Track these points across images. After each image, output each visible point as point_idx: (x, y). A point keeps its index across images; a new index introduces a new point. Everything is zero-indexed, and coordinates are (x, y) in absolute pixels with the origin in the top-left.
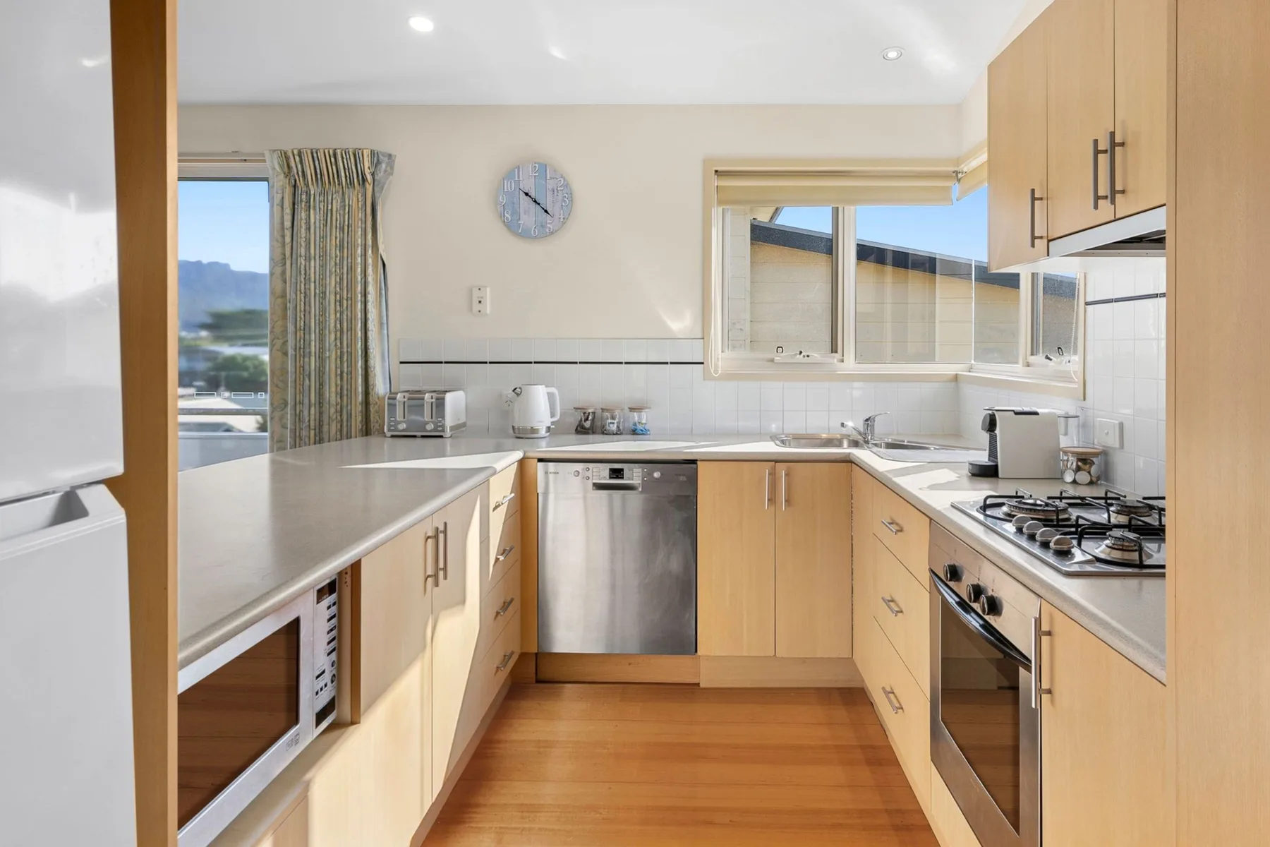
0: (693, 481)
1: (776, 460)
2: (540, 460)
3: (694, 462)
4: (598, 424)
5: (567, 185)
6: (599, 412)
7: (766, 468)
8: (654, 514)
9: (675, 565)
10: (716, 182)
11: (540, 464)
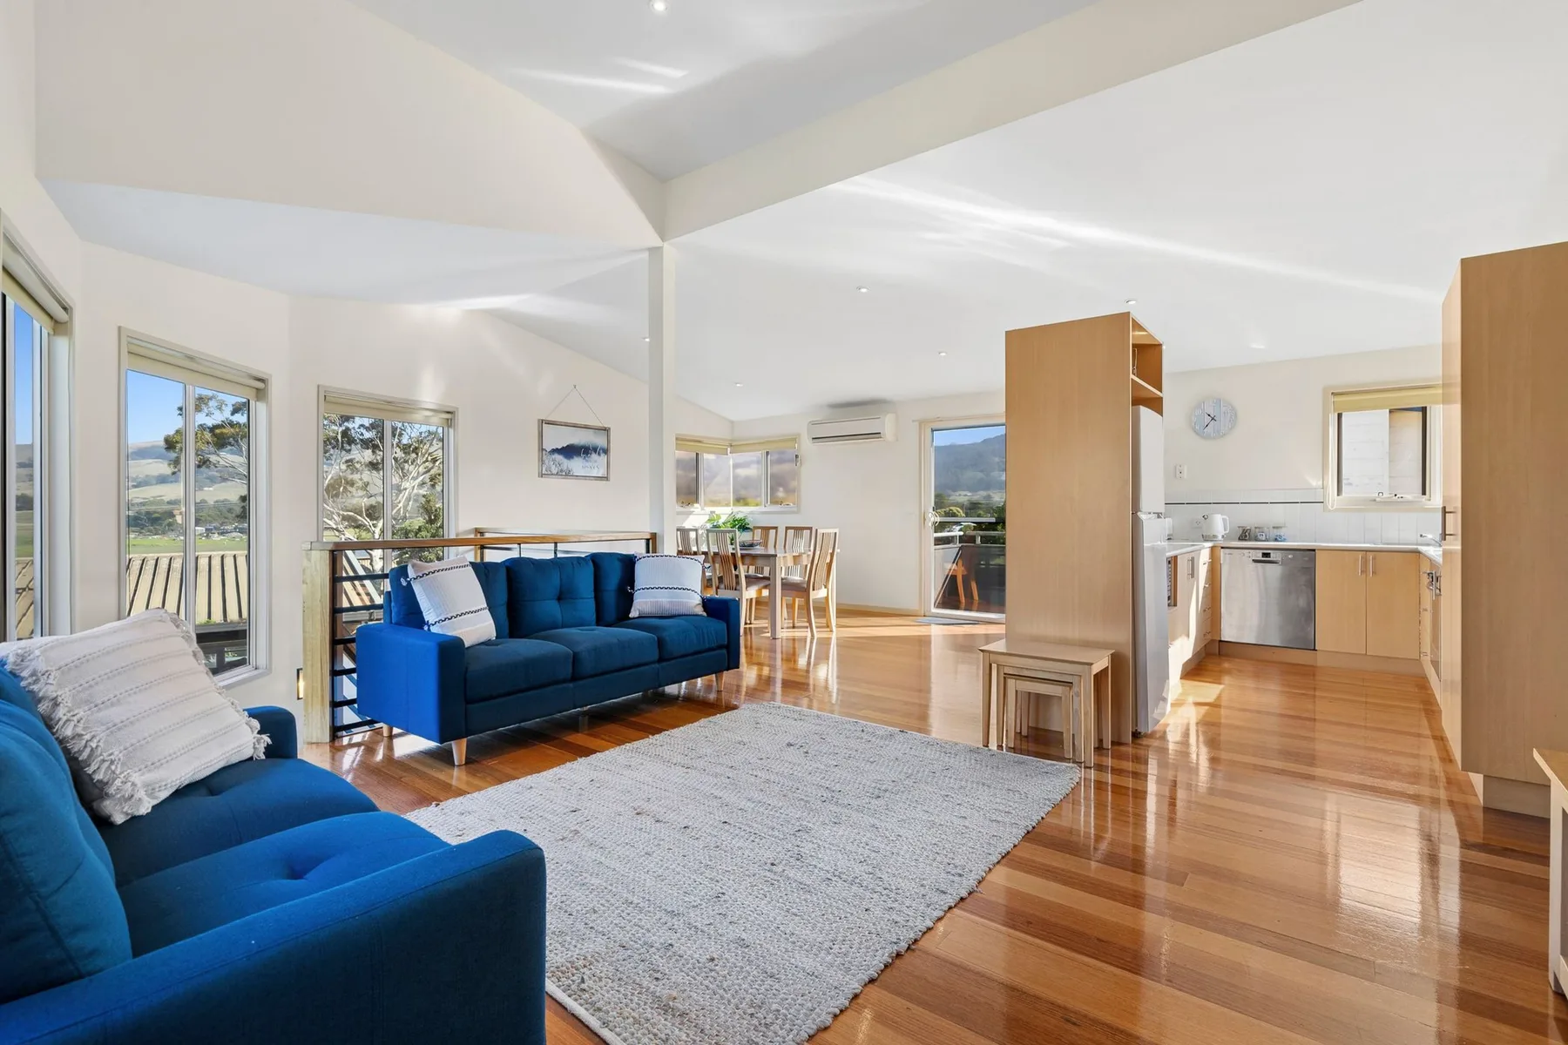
0: (1313, 560)
1: (1367, 551)
2: (1222, 548)
3: (1314, 550)
4: (1252, 535)
5: (1233, 409)
6: (1253, 529)
7: (1360, 555)
8: (1288, 579)
9: (1302, 602)
10: (1332, 399)
11: (1222, 550)
